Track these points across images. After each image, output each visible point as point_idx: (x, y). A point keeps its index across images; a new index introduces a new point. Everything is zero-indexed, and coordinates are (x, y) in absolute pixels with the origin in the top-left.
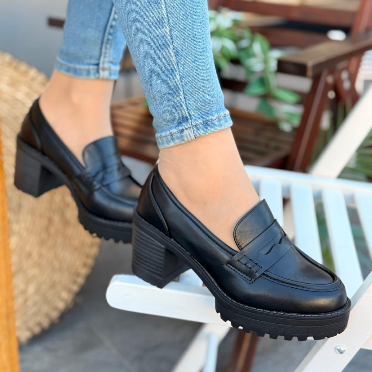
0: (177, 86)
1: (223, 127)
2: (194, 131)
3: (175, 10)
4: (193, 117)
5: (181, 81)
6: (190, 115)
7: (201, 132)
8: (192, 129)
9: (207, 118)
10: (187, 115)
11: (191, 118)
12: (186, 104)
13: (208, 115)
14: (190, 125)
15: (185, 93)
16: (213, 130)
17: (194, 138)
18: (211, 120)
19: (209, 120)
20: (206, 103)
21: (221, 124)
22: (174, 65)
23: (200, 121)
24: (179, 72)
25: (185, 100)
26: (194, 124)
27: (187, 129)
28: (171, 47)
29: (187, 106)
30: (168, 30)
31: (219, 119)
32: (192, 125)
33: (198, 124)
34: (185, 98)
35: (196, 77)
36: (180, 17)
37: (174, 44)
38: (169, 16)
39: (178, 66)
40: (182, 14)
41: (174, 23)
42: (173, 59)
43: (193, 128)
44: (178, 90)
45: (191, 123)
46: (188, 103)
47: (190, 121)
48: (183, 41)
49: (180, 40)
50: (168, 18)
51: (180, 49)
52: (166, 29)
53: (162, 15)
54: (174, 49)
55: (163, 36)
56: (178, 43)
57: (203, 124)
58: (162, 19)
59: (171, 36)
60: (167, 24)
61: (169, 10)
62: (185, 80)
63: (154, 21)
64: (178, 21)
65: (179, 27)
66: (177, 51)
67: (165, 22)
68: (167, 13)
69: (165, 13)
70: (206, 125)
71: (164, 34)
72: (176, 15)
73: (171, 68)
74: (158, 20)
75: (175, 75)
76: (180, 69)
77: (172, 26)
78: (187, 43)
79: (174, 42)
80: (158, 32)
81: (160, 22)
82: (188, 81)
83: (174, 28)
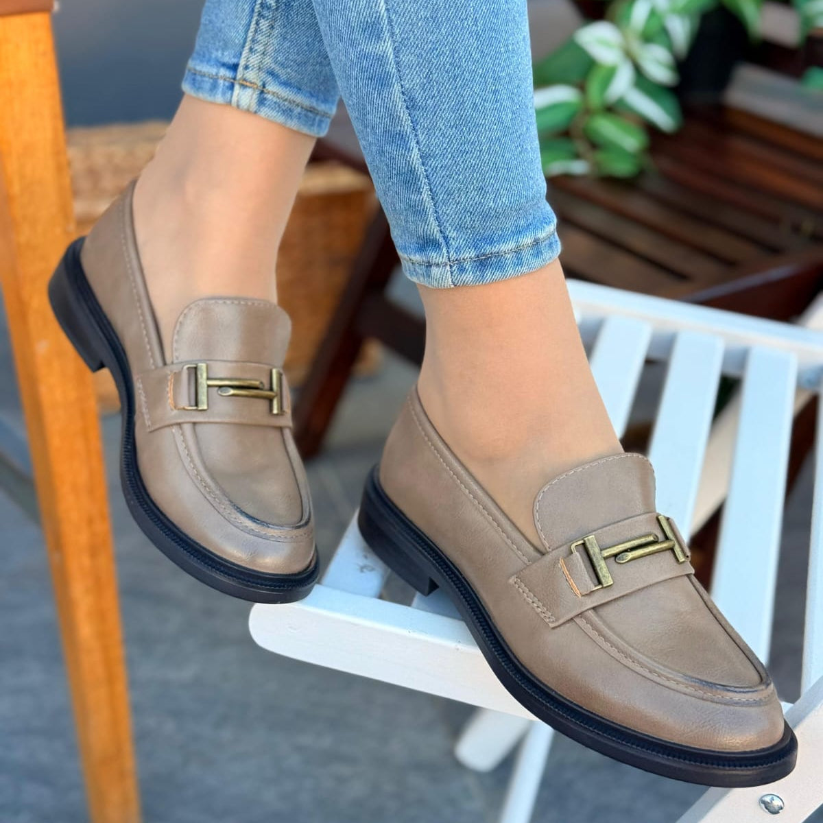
0: (412, 171)
1: (525, 269)
2: (452, 273)
4: (453, 243)
5: (423, 164)
6: (445, 238)
7: (468, 277)
8: (448, 267)
9: (488, 249)
11: (447, 243)
12: (436, 212)
13: (491, 242)
14: (445, 259)
15: (434, 191)
16: (498, 274)
17: (453, 286)
18: (498, 253)
19: (491, 254)
20: (485, 216)
21: (521, 264)
22: (406, 127)
23: (470, 254)
24: (418, 142)
25: (434, 204)
26: (453, 256)
27: (438, 265)
28: (397, 87)
29: (437, 219)
30: (391, 50)
31: (518, 251)
32: (449, 258)
33: (463, 259)
34: (432, 199)
35: (459, 159)
36: (420, 25)
37: (403, 83)
38: (393, 17)
39: (414, 129)
40: (425, 18)
41: (403, 35)
42: (402, 115)
43: (450, 265)
44: (417, 179)
45: (445, 254)
46: (440, 212)
47: (444, 250)
48: (425, 78)
49: (419, 75)
50: (390, 21)
51: (418, 94)
52: (387, 47)
53: (377, 12)
54: (403, 93)
55: (381, 59)
56: (413, 81)
57: (475, 261)
58: (378, 21)
59: (398, 63)
60: (387, 35)
61: (393, 6)
62: (432, 162)
63: (361, 22)
64: (414, 32)
65: (415, 46)
66: (412, 99)
67: (384, 29)
68: (387, 10)
69: (383, 11)
70: (483, 263)
71: (383, 56)
72: (410, 17)
73: (398, 132)
74: (369, 21)
75: (409, 149)
76: (421, 138)
77: (401, 42)
78: (437, 83)
79: (404, 77)
80: (369, 48)
81: (372, 26)
82: (440, 166)
83: (405, 47)
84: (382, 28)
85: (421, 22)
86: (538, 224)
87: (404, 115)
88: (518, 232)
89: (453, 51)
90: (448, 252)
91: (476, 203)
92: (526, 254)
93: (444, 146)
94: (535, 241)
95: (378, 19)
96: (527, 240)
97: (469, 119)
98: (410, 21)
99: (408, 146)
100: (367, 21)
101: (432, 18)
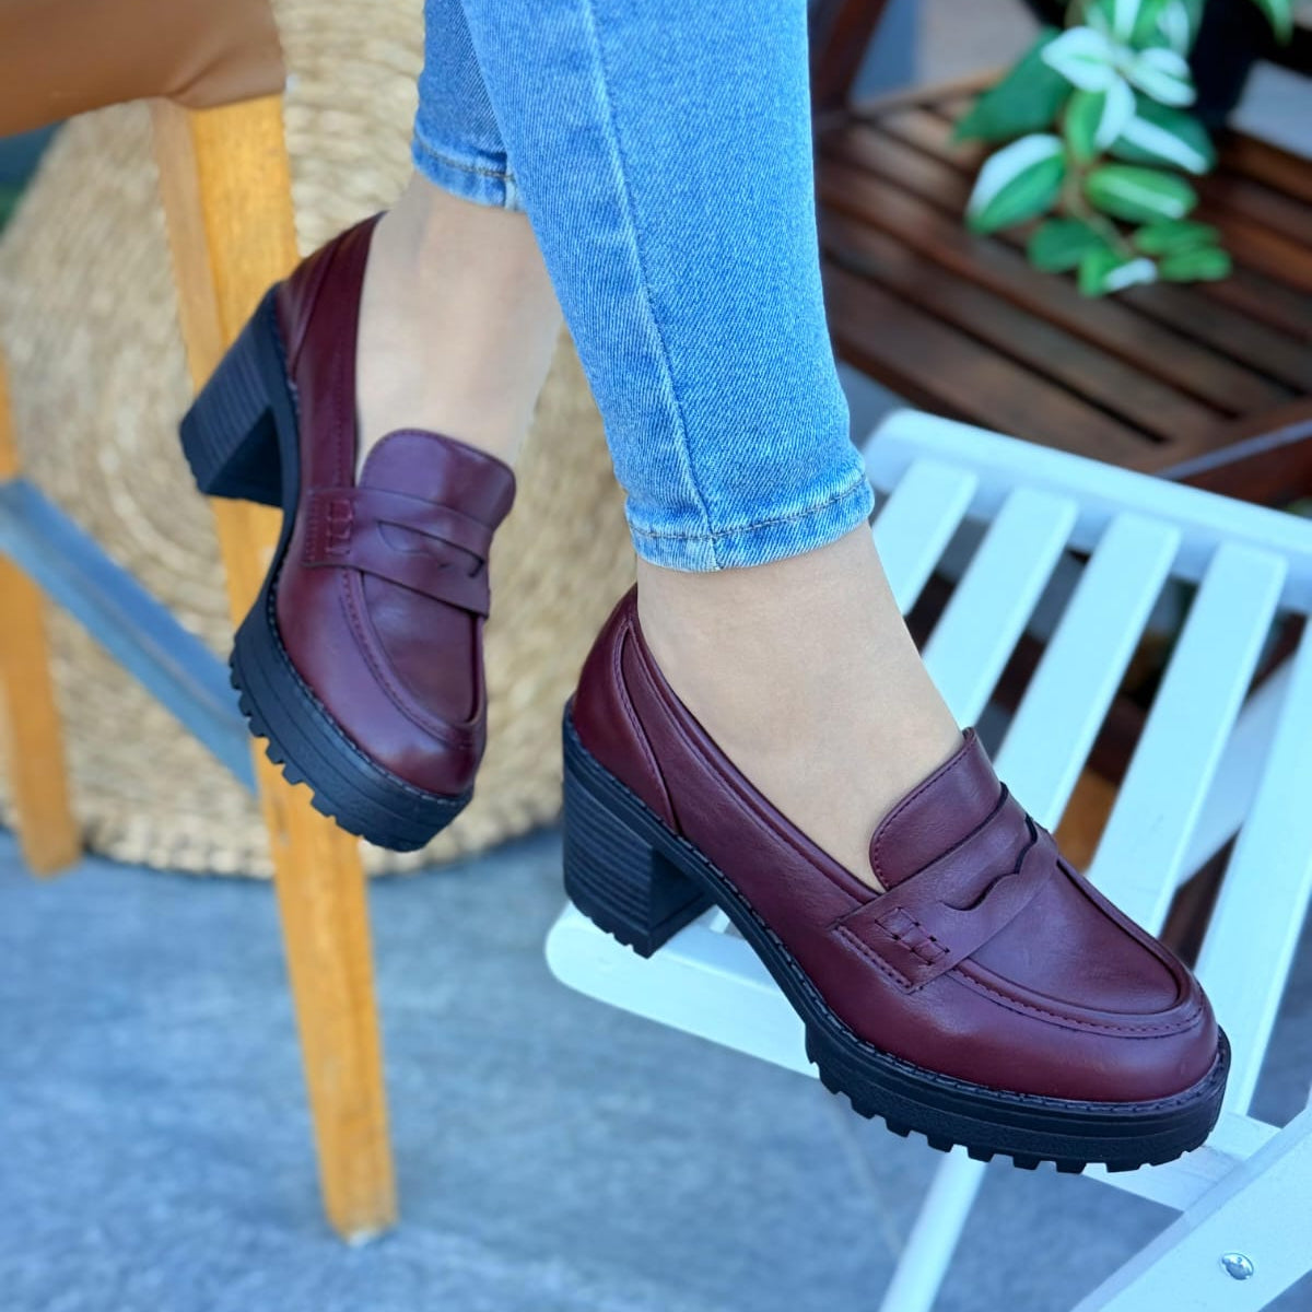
0: (662, 411)
1: (820, 539)
2: (715, 550)
3: (654, 178)
4: (716, 509)
5: (677, 398)
6: (705, 502)
7: (739, 555)
8: (710, 542)
9: (765, 514)
10: (696, 500)
11: (707, 509)
12: (692, 466)
13: (768, 504)
14: (706, 532)
15: (690, 435)
16: (781, 550)
17: (718, 568)
18: (779, 519)
19: (769, 520)
20: (760, 469)
21: (814, 534)
22: (654, 348)
23: (740, 521)
24: (670, 368)
25: (690, 455)
26: (717, 525)
27: (695, 539)
28: (641, 296)
29: (694, 475)
30: (633, 239)
31: (808, 515)
32: (711, 530)
33: (731, 530)
34: (688, 447)
35: (728, 389)
36: (674, 202)
37: (650, 286)
38: (635, 196)
39: (665, 349)
40: (682, 192)
41: (650, 219)
42: (649, 331)
43: (713, 539)
44: (668, 420)
45: (707, 525)
46: (697, 466)
47: (704, 520)
48: (682, 277)
49: (674, 274)
50: (631, 200)
51: (672, 300)
52: (628, 235)
53: (612, 188)
54: (651, 301)
55: (619, 254)
56: (665, 281)
57: (747, 532)
58: (614, 201)
59: (642, 259)
60: (627, 218)
61: (635, 178)
62: (689, 394)
63: (589, 203)
64: (665, 213)
65: (668, 232)
66: (663, 308)
67: (623, 211)
68: (627, 184)
69: (621, 185)
70: (759, 534)
71: (622, 249)
72: (660, 193)
73: (644, 354)
74: (601, 200)
75: (659, 378)
76: (675, 362)
77: (647, 229)
78: (699, 283)
79: (653, 278)
80: (601, 238)
81: (606, 207)
82: (700, 399)
83: (653, 235)
84: (620, 209)
85: (676, 198)
86: (834, 473)
87: (652, 331)
88: (805, 488)
89: (720, 237)
90: (710, 523)
91: (748, 450)
92: (821, 518)
93: (708, 370)
94: (832, 497)
95: (614, 199)
96: (820, 498)
97: (741, 332)
98: (660, 199)
99: (657, 375)
100: (598, 202)
101: (691, 192)
